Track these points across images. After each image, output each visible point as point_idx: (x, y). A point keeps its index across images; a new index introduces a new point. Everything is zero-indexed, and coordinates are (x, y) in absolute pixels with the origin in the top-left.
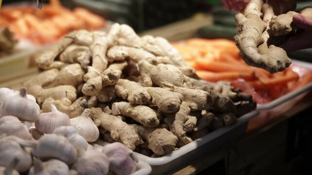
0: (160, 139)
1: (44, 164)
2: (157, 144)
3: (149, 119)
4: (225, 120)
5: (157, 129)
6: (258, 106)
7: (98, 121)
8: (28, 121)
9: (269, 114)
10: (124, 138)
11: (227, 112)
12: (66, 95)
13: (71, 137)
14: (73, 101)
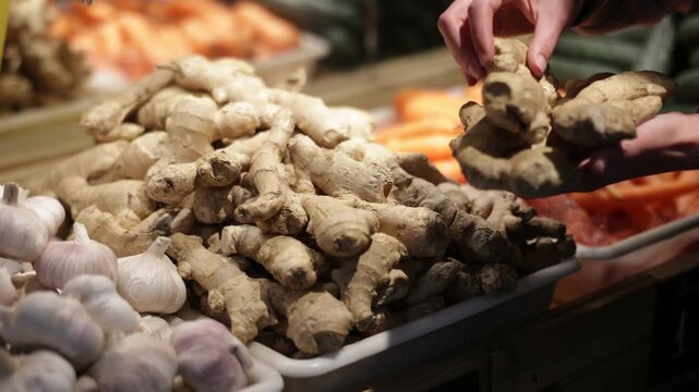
0: (311, 318)
1: (16, 361)
2: (303, 329)
3: (291, 270)
4: (484, 280)
5: (311, 294)
6: (581, 249)
7: (186, 267)
8: (14, 258)
9: (611, 272)
10: (233, 309)
11: (490, 262)
12: (129, 202)
13: (95, 302)
14: (143, 217)
